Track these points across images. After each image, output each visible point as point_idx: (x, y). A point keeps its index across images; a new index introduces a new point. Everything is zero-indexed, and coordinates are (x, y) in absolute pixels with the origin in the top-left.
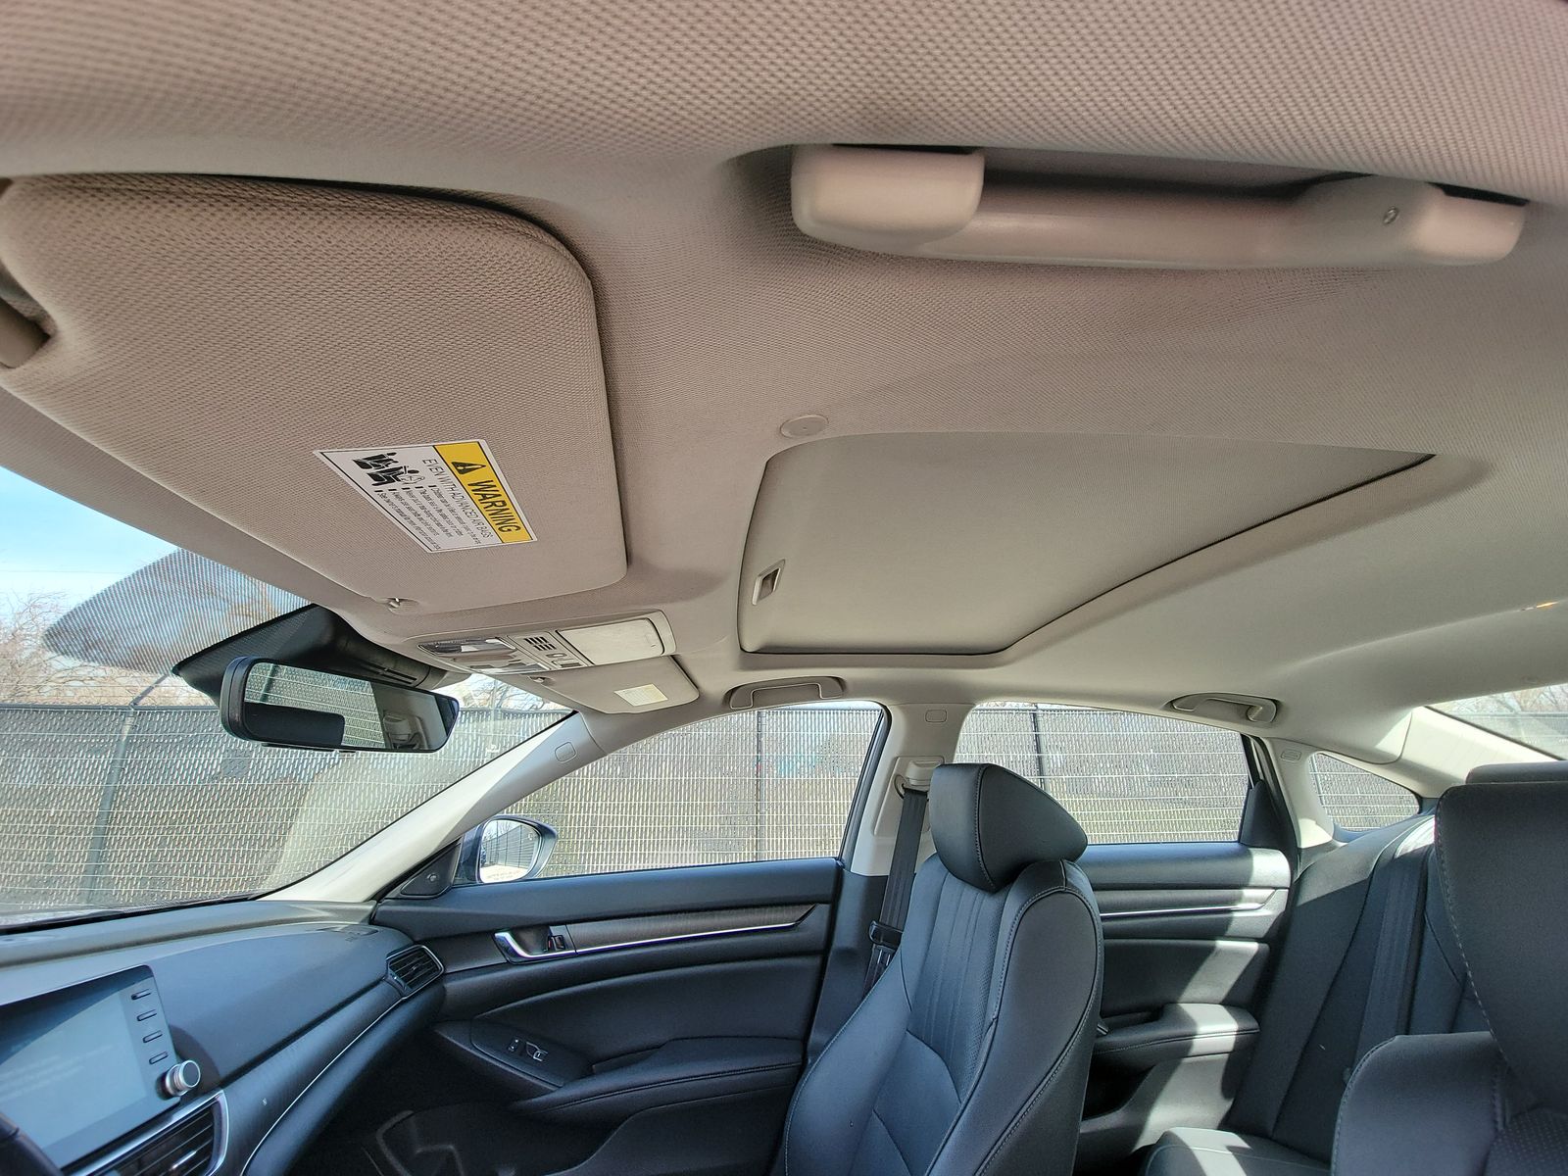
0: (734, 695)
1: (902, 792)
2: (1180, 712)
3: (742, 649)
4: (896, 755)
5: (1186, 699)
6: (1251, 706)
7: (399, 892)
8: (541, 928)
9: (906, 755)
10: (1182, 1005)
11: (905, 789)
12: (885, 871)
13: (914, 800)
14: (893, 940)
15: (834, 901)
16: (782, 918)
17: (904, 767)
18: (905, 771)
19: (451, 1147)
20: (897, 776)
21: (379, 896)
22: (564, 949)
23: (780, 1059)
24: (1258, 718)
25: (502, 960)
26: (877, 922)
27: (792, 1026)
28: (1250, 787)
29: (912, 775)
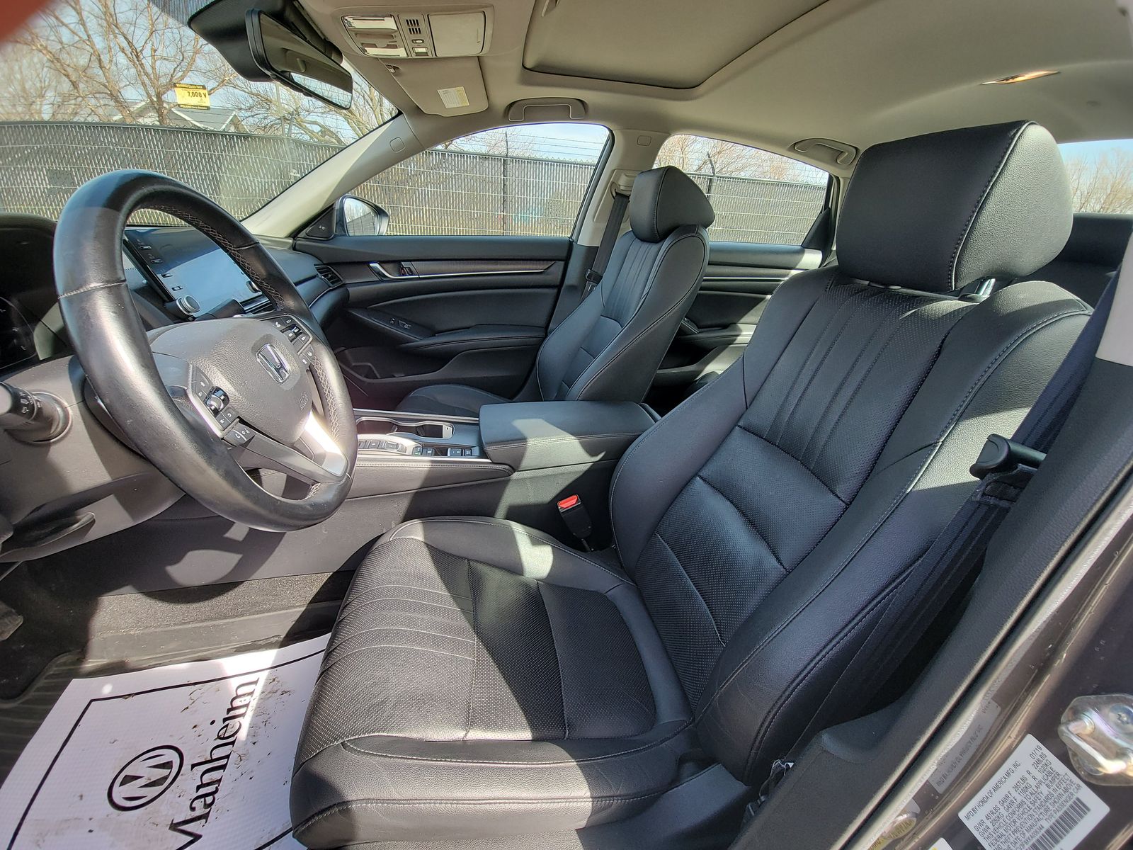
0: (512, 109)
1: (614, 195)
2: (799, 153)
3: (523, 65)
4: (614, 168)
5: (804, 142)
6: (842, 152)
7: (305, 234)
8: (397, 262)
9: (620, 169)
10: (739, 325)
11: (616, 193)
12: (597, 244)
13: (621, 200)
14: (598, 279)
15: (566, 260)
16: (538, 268)
17: (618, 177)
18: (618, 179)
19: (369, 364)
20: (613, 183)
21: (294, 235)
22: (412, 275)
23: (534, 335)
24: (842, 161)
25: (376, 279)
26: (591, 269)
27: (541, 321)
28: (821, 212)
29: (622, 182)
